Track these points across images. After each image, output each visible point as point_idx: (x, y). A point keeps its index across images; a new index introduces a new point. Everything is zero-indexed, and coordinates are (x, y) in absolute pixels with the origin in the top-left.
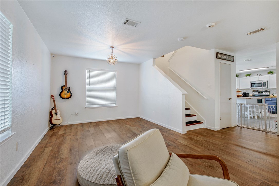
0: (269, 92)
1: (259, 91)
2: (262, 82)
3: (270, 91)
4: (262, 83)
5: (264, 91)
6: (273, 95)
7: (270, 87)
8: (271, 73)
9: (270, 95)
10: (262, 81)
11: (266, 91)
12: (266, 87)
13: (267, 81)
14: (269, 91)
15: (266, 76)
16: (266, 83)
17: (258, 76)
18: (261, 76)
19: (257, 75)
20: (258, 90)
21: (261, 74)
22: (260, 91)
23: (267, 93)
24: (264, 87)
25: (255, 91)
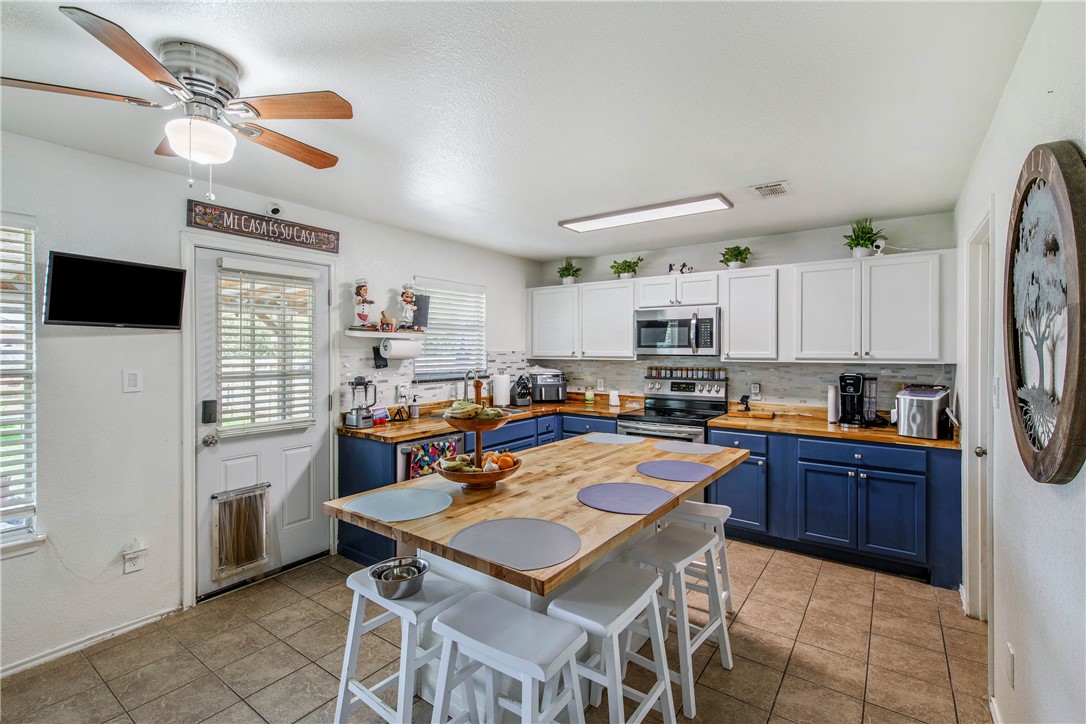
0: (727, 385)
1: (679, 372)
2: (695, 315)
3: (730, 376)
4: (694, 322)
5: (700, 374)
6: (742, 407)
7: (733, 354)
8: (738, 255)
9: (731, 400)
10: (694, 310)
11: (712, 375)
12: (713, 351)
13: (719, 312)
14: (727, 379)
15: (712, 275)
16: (711, 320)
17: (676, 274)
18: (688, 276)
19: (671, 268)
20: (671, 370)
21: (689, 265)
22: (684, 373)
23: (716, 393)
24: (701, 351)
25: (659, 374)
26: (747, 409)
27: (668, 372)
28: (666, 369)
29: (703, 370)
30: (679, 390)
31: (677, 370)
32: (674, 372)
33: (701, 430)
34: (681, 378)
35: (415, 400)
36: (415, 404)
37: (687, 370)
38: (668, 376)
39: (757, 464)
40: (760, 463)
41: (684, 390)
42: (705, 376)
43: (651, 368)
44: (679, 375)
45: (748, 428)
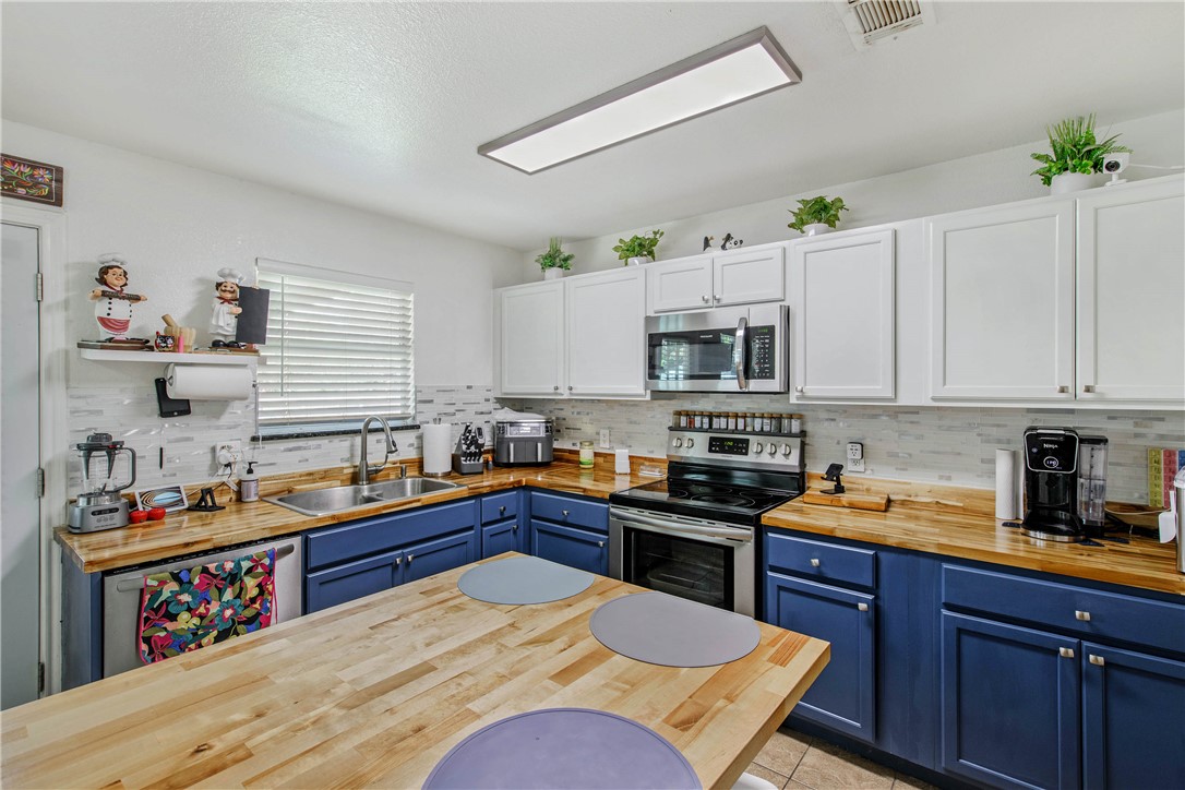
0: (803, 445)
1: (723, 421)
2: (743, 320)
3: (809, 428)
4: (740, 333)
5: (758, 424)
6: (830, 485)
7: (811, 390)
9: (810, 469)
10: (742, 311)
11: (778, 427)
12: (775, 385)
13: (787, 315)
14: (803, 434)
15: (773, 249)
16: (771, 329)
17: (715, 252)
18: (733, 253)
19: (707, 243)
20: (711, 416)
21: (736, 237)
22: (732, 422)
23: (782, 458)
24: (754, 385)
25: (691, 422)
26: (839, 489)
27: (706, 420)
28: (702, 415)
29: (762, 417)
30: (723, 451)
31: (719, 416)
32: (715, 420)
33: (749, 532)
34: (726, 430)
35: (250, 471)
36: (251, 477)
37: (736, 416)
38: (706, 426)
39: (856, 607)
40: (862, 606)
41: (731, 451)
42: (766, 428)
43: (679, 413)
44: (723, 426)
45: (839, 534)
